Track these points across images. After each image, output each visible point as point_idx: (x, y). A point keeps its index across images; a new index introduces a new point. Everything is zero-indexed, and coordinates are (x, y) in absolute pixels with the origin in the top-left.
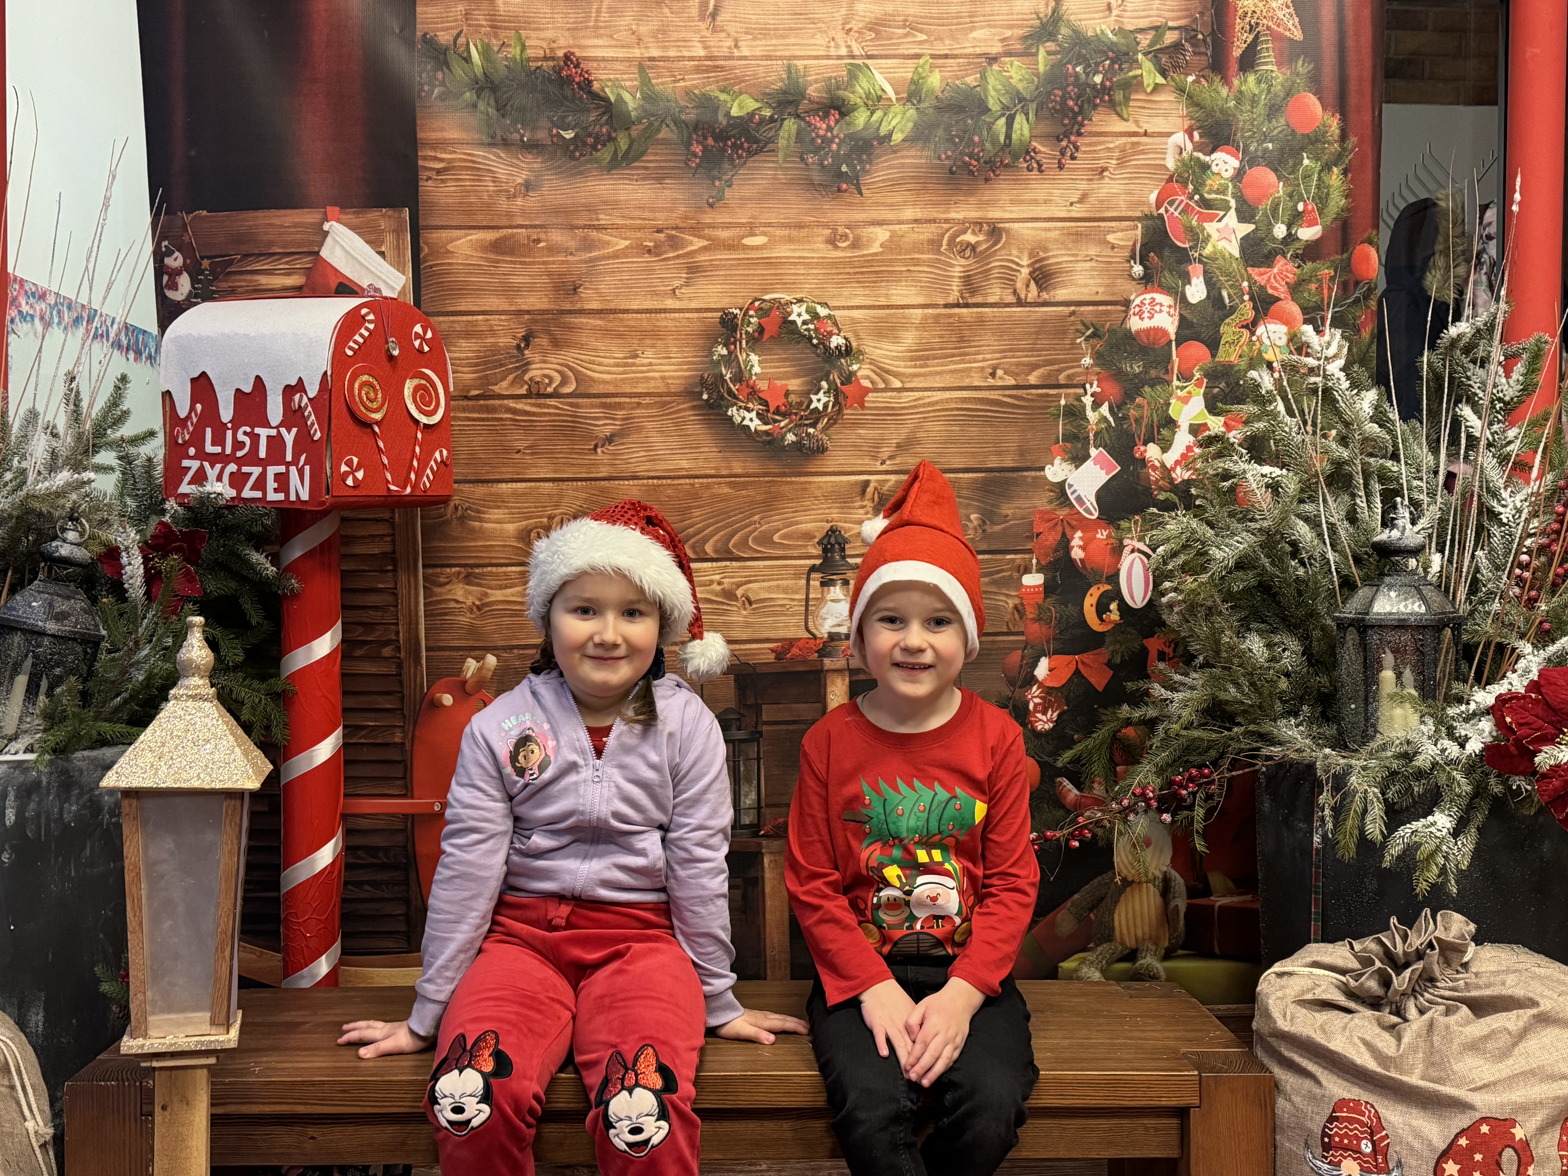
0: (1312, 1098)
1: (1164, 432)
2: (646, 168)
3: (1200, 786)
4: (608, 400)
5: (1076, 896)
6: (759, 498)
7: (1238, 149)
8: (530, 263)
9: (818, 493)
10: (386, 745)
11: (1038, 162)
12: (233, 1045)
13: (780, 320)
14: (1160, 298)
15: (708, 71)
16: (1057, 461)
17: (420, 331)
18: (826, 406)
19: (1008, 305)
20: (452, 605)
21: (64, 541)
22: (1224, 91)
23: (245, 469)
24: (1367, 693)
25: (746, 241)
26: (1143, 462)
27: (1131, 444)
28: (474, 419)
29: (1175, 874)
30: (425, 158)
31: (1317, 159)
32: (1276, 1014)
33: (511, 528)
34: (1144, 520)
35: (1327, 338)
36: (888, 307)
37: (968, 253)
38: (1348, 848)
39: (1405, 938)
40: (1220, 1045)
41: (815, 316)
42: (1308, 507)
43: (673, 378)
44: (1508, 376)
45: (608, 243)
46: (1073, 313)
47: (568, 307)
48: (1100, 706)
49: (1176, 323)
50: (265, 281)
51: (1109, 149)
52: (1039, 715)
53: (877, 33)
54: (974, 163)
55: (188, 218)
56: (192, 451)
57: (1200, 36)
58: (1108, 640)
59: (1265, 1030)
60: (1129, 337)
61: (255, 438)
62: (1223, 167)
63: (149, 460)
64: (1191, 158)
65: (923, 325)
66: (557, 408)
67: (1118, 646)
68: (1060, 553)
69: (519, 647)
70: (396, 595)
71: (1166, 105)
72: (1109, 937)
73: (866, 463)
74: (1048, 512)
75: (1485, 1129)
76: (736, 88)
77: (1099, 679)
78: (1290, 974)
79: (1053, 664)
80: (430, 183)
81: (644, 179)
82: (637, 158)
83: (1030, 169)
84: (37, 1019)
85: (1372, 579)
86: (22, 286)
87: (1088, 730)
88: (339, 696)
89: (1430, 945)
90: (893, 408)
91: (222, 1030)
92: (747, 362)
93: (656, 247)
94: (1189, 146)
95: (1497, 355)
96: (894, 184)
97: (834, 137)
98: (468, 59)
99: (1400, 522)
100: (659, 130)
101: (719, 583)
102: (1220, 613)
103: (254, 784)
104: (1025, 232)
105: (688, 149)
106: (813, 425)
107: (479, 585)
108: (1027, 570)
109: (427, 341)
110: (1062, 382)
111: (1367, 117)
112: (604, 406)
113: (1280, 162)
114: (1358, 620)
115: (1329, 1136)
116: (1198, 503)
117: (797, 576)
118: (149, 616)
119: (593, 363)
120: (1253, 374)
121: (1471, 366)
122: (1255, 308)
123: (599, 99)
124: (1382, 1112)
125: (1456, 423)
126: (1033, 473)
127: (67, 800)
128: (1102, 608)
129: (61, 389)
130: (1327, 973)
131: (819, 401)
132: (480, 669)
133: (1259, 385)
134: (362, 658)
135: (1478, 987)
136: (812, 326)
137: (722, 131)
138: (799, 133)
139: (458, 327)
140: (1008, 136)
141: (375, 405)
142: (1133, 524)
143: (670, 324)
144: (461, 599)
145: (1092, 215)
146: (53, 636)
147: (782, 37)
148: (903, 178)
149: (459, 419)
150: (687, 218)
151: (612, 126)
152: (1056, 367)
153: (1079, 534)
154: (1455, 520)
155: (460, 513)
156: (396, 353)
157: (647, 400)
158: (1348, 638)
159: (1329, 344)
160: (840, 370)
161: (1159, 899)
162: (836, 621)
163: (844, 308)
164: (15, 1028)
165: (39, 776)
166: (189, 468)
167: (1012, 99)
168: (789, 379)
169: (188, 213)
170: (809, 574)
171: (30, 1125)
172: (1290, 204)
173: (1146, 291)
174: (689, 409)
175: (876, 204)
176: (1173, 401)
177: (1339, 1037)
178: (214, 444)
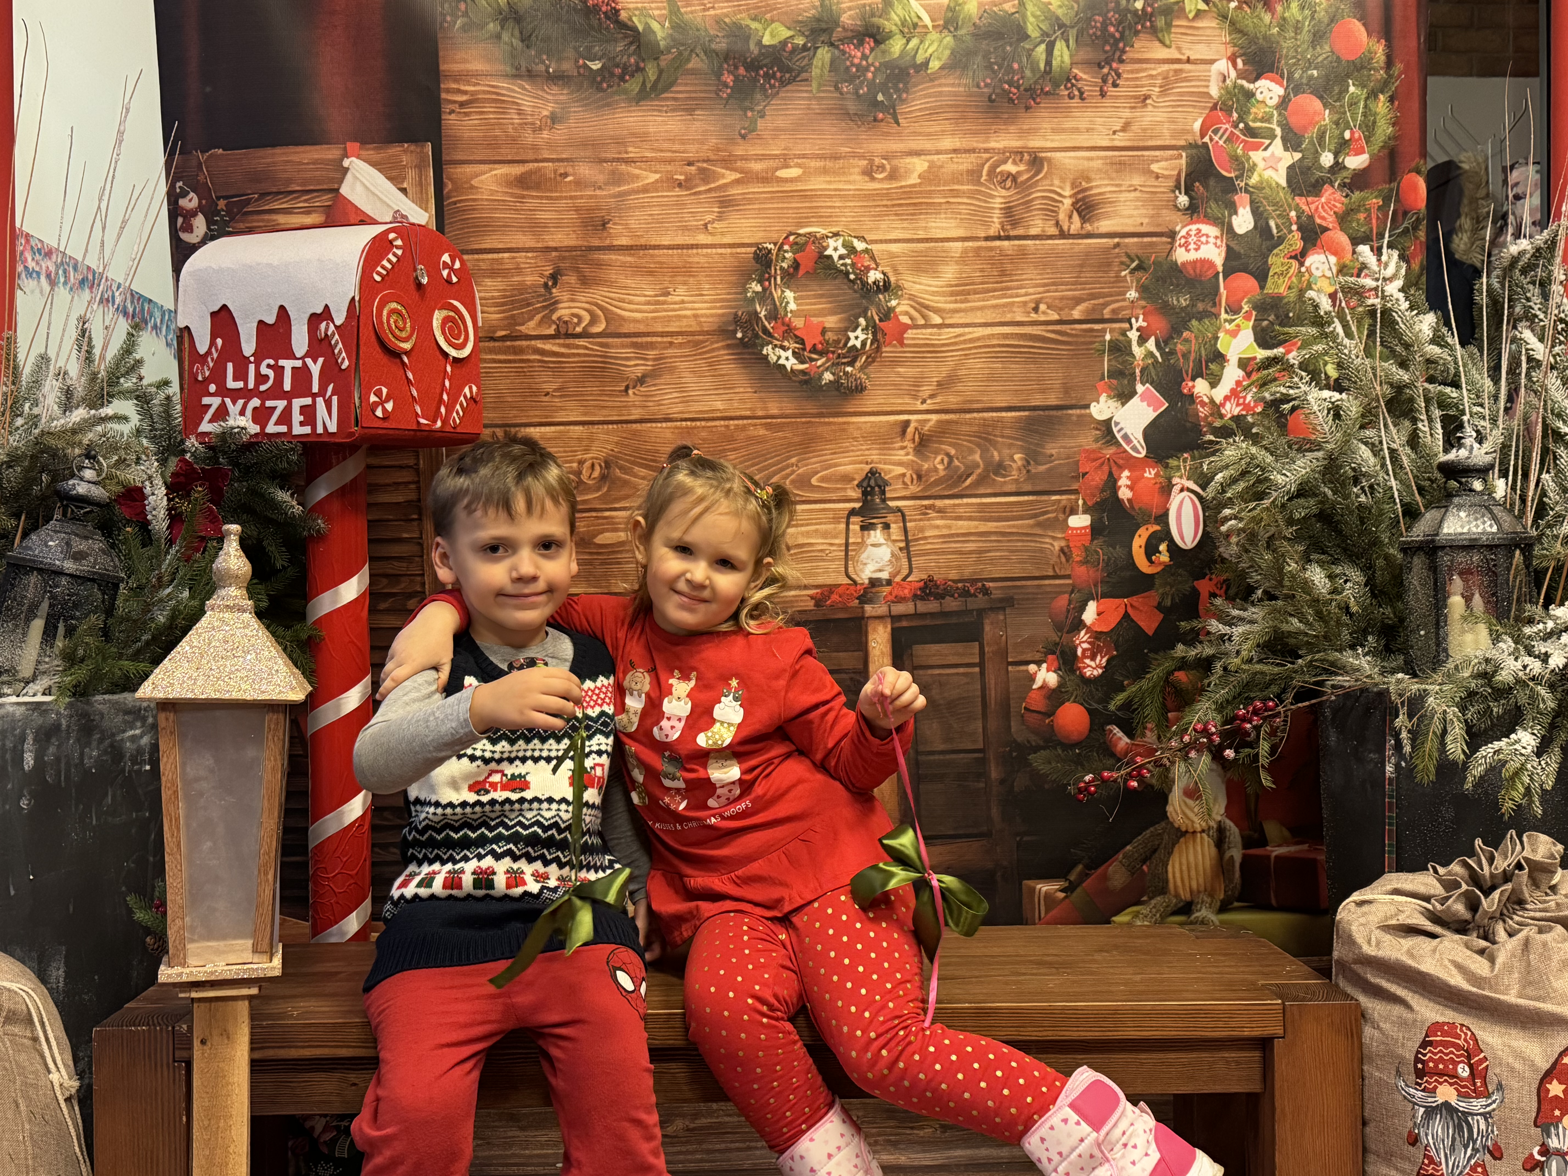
0: (1403, 1024)
1: (1212, 366)
2: (675, 99)
3: (1265, 719)
4: (639, 340)
5: (1128, 847)
6: (796, 439)
7: (1282, 77)
8: (557, 198)
9: (856, 434)
11: (1079, 90)
12: (276, 973)
13: (816, 255)
14: (1206, 229)
16: (1103, 398)
17: (448, 261)
18: (864, 343)
19: (1051, 237)
21: (82, 479)
22: (1267, 18)
23: (269, 403)
24: (1437, 617)
25: (779, 174)
26: (1191, 398)
27: (1179, 380)
28: (500, 361)
29: (1229, 823)
30: (448, 91)
31: (1363, 86)
32: (1361, 941)
34: (1193, 457)
35: (1384, 258)
36: (927, 240)
37: (1009, 183)
38: (1427, 772)
39: (1491, 860)
40: (1298, 977)
41: (852, 250)
42: (1369, 432)
43: (706, 316)
45: (638, 177)
46: (1117, 245)
47: (596, 242)
48: (1150, 651)
49: (1223, 254)
50: (283, 219)
51: (1152, 77)
52: (1088, 661)
54: (1014, 90)
55: (203, 158)
56: (212, 388)
58: (1157, 582)
59: (1348, 957)
60: (1176, 269)
61: (279, 371)
62: (1266, 94)
63: (168, 398)
64: (1235, 86)
65: (963, 259)
66: (586, 348)
67: (1168, 589)
68: (1108, 493)
70: (421, 545)
71: (1208, 32)
72: (1163, 889)
73: (906, 402)
74: (1094, 451)
76: (768, 16)
77: (1149, 622)
78: (1371, 902)
79: (1102, 608)
80: (453, 116)
81: (673, 110)
82: (666, 89)
83: (1071, 97)
84: (58, 973)
85: (1439, 501)
86: (28, 241)
87: (1140, 672)
88: (367, 642)
89: (1519, 866)
90: (933, 345)
91: (265, 958)
92: (782, 298)
93: (686, 180)
94: (1233, 74)
95: (1559, 274)
96: (932, 113)
97: (869, 65)
99: (1468, 442)
100: (688, 60)
102: (1285, 538)
103: (298, 696)
104: (1067, 161)
105: (719, 79)
106: (851, 364)
108: (1073, 511)
109: (455, 272)
110: (1107, 316)
111: (1414, 43)
112: (635, 345)
113: (1326, 89)
114: (1427, 542)
115: (1423, 1062)
116: (1254, 430)
117: (836, 520)
118: (173, 551)
119: (622, 301)
120: (1311, 294)
121: (1531, 287)
122: (1303, 238)
123: (628, 29)
124: (1480, 1034)
125: (1516, 346)
126: (1078, 411)
127: (88, 744)
128: (1151, 550)
129: (73, 333)
130: (1409, 899)
131: (857, 338)
133: (1316, 307)
134: (387, 611)
136: (848, 261)
137: (753, 60)
138: (832, 62)
139: (483, 266)
140: (1048, 63)
141: (404, 335)
142: (1182, 463)
143: (703, 260)
145: (1136, 144)
146: (71, 576)
148: (941, 107)
149: (485, 361)
150: (718, 150)
151: (640, 56)
152: (1101, 301)
153: (1126, 473)
154: (1517, 446)
156: (425, 281)
157: (680, 339)
158: (1415, 563)
159: (1386, 265)
160: (878, 306)
161: (1214, 850)
162: (877, 566)
163: (881, 241)
164: (37, 980)
165: (59, 719)
166: (209, 406)
167: (1052, 26)
168: (825, 316)
169: (203, 152)
170: (848, 518)
171: (54, 1077)
172: (1337, 132)
173: (1192, 222)
174: (723, 348)
175: (915, 133)
176: (1221, 335)
177: (1429, 960)
178: (235, 379)
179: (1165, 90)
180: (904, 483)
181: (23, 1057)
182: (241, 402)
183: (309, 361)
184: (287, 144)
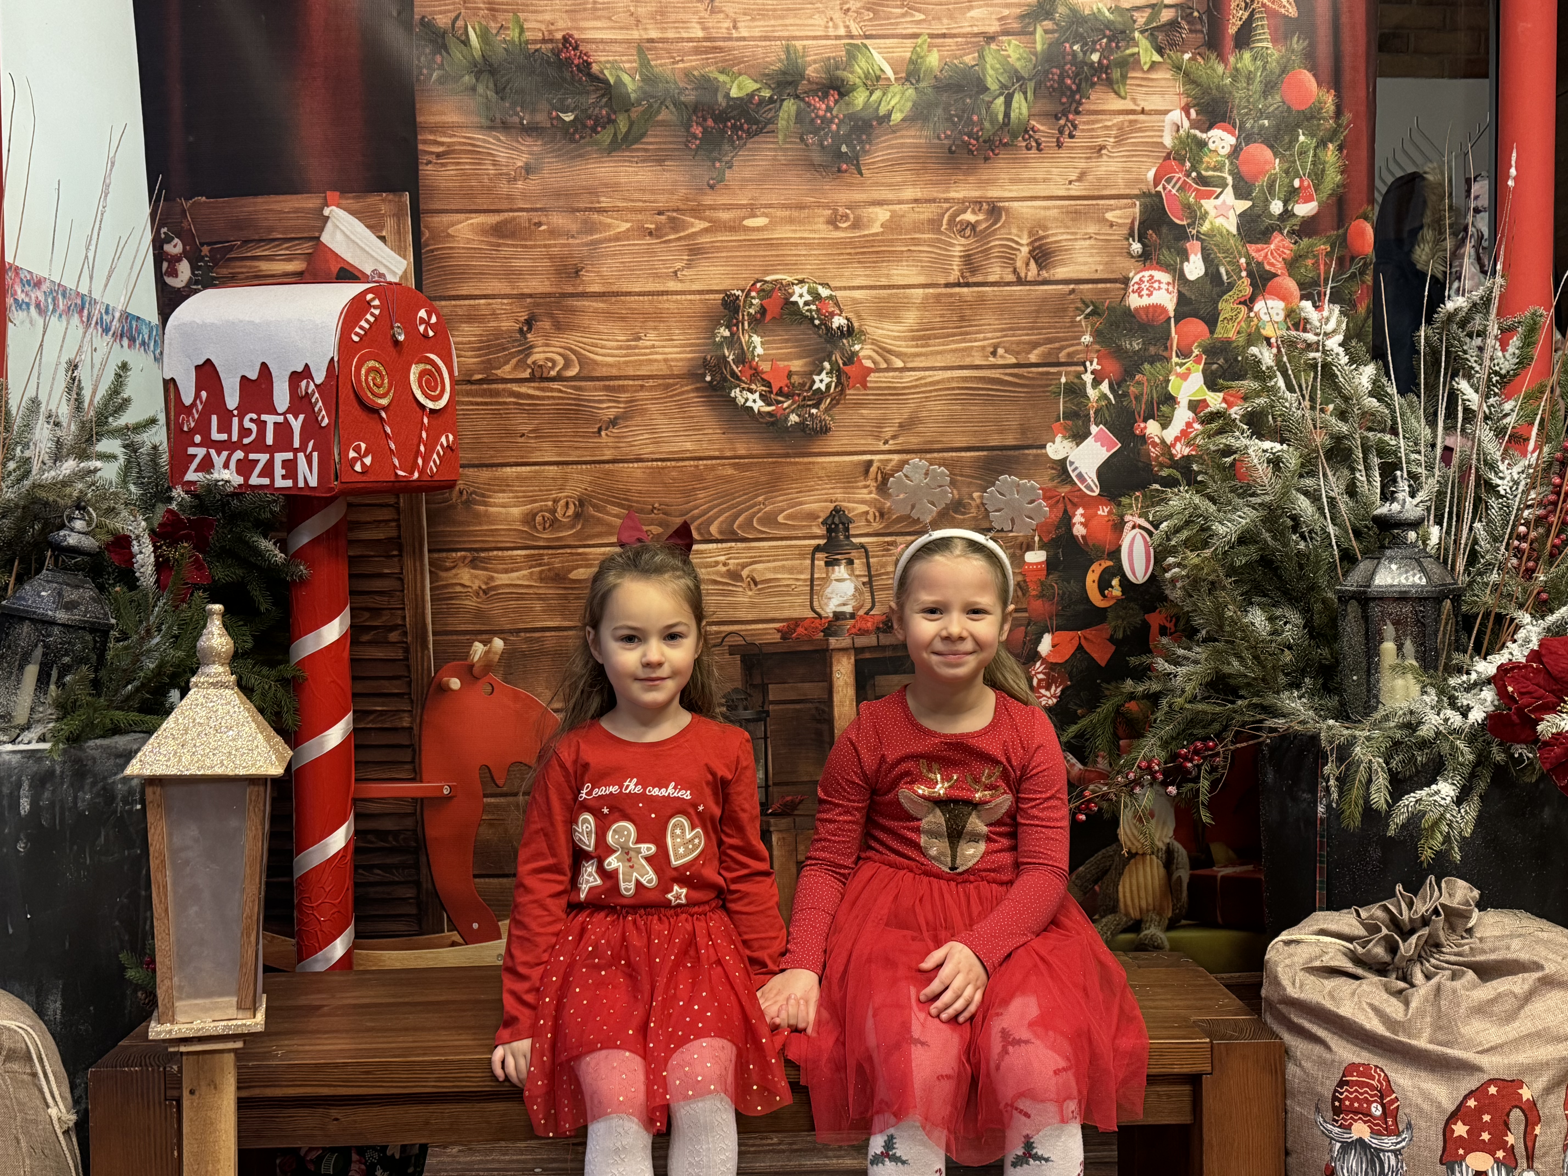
0: (1322, 1063)
1: (1163, 408)
2: (646, 150)
3: (1205, 758)
4: (612, 383)
5: (1081, 869)
6: (763, 479)
7: (1234, 126)
8: (532, 247)
9: (821, 473)
10: (395, 729)
11: (1036, 141)
12: (260, 1028)
13: (782, 302)
14: (1159, 275)
15: (706, 53)
16: (1058, 438)
17: (425, 316)
18: (828, 386)
19: (1008, 284)
20: (459, 589)
21: (72, 530)
22: (1220, 69)
23: (252, 456)
24: (1369, 664)
25: (746, 222)
26: (1143, 439)
27: (1131, 421)
28: (477, 404)
29: (1177, 845)
30: (425, 142)
31: (1313, 135)
32: (1286, 982)
33: (516, 512)
34: (1144, 496)
35: (1326, 313)
36: (889, 287)
37: (968, 232)
38: (1353, 818)
39: (1410, 905)
40: (1230, 1013)
41: (817, 297)
42: (1309, 482)
43: (676, 360)
44: (1504, 350)
45: (609, 226)
46: (1073, 291)
47: (570, 289)
48: (1103, 681)
49: (1175, 300)
50: (266, 267)
51: (1107, 128)
52: (1043, 691)
53: (875, 12)
54: (973, 142)
55: (187, 205)
56: (198, 439)
57: (1196, 14)
58: (1110, 615)
59: (1275, 997)
60: (1129, 314)
61: (262, 425)
62: (1219, 144)
63: (155, 448)
64: (1188, 135)
65: (924, 306)
66: (560, 391)
67: (1120, 622)
68: (1062, 531)
69: (526, 630)
70: (401, 580)
71: (1163, 83)
72: (1113, 909)
73: (869, 443)
74: (1050, 490)
75: (1493, 1090)
76: (736, 69)
77: (1101, 654)
78: (1297, 942)
79: (1056, 641)
80: (429, 167)
81: (643, 161)
82: (637, 140)
83: (1028, 148)
84: (55, 1006)
85: (1373, 552)
86: (17, 274)
87: (1092, 705)
88: (349, 681)
89: (1436, 912)
90: (895, 388)
91: (249, 1014)
92: (749, 343)
93: (657, 229)
94: (1186, 124)
95: (1494, 329)
96: (894, 164)
97: (833, 117)
98: (466, 42)
99: (1400, 496)
100: (658, 112)
101: (725, 564)
102: (1224, 588)
103: (277, 770)
104: (1024, 210)
105: (688, 131)
106: (816, 406)
107: (486, 569)
108: (1030, 548)
109: (432, 326)
110: (1062, 360)
111: (1362, 94)
112: (607, 388)
113: (1276, 138)
114: (1360, 593)
115: (1340, 1100)
116: (1199, 478)
117: (802, 556)
118: (160, 603)
119: (596, 346)
120: (1254, 350)
121: (1468, 340)
122: (1253, 284)
123: (599, 81)
124: (1392, 1076)
125: (1453, 397)
126: (1034, 451)
127: (81, 788)
128: (1104, 584)
129: (62, 381)
130: (1334, 940)
131: (822, 381)
132: (487, 653)
133: (1259, 362)
134: (370, 643)
135: (1483, 952)
136: (813, 307)
137: (722, 112)
138: (798, 113)
139: (460, 312)
140: (1007, 115)
141: (381, 391)
142: (1134, 501)
143: (672, 306)
144: (467, 583)
145: (1091, 193)
146: (63, 625)
147: (782, 17)
148: (903, 158)
149: (463, 403)
150: (687, 200)
151: (611, 109)
152: (1057, 345)
153: (1080, 511)
154: (1452, 493)
155: (465, 497)
156: (401, 338)
157: (651, 383)
158: (1349, 610)
159: (1328, 320)
160: (842, 350)
161: (1162, 871)
162: (841, 600)
163: (845, 288)
164: (35, 1016)
165: (53, 766)
166: (195, 456)
167: (1010, 78)
168: (791, 360)
169: (186, 199)
170: (813, 554)
171: (53, 1112)
172: (1287, 181)
173: (1145, 269)
174: (693, 391)
175: (876, 184)
176: (1172, 378)
177: (1348, 1003)
178: (220, 431)
179: (1120, 141)
180: (867, 521)
181: (22, 1095)
182: (225, 454)
183: (290, 417)
184: (269, 193)
